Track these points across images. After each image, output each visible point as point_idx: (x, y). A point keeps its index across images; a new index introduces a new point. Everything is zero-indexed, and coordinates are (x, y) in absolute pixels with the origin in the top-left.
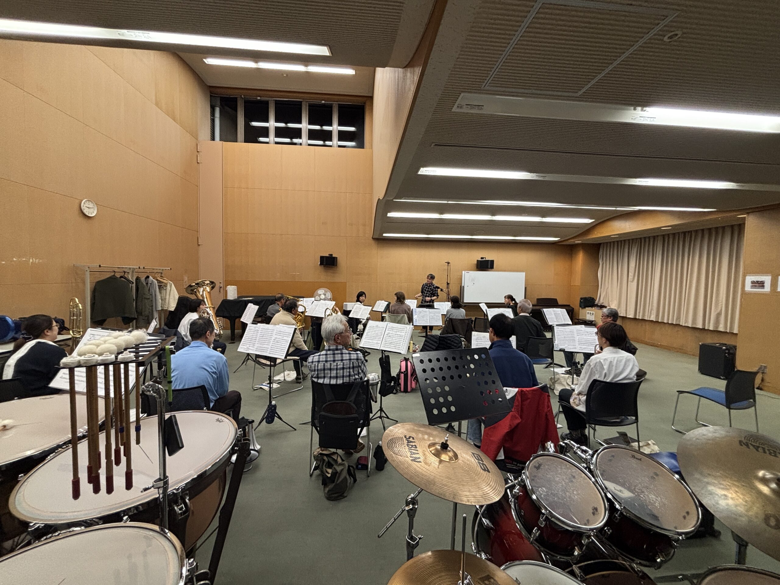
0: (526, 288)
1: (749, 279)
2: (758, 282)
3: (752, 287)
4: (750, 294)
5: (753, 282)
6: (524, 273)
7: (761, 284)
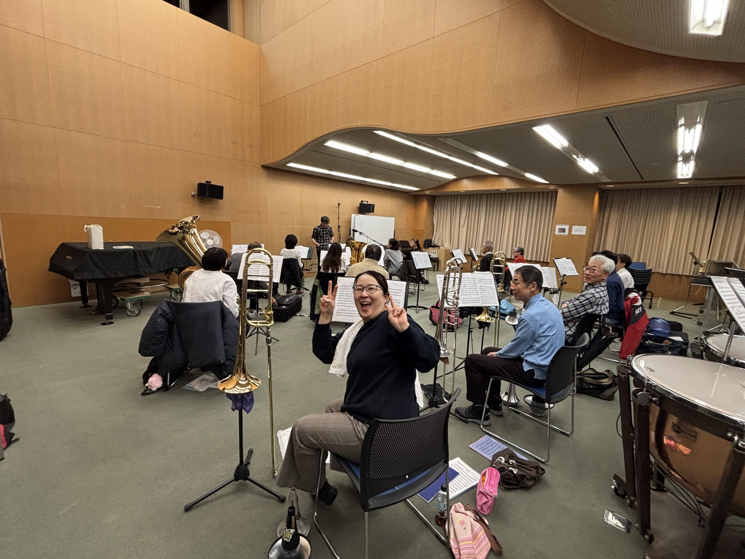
0: (395, 232)
1: (558, 227)
2: (562, 229)
3: (559, 232)
4: (557, 236)
5: (559, 229)
6: (394, 218)
7: (563, 230)
